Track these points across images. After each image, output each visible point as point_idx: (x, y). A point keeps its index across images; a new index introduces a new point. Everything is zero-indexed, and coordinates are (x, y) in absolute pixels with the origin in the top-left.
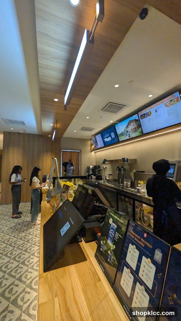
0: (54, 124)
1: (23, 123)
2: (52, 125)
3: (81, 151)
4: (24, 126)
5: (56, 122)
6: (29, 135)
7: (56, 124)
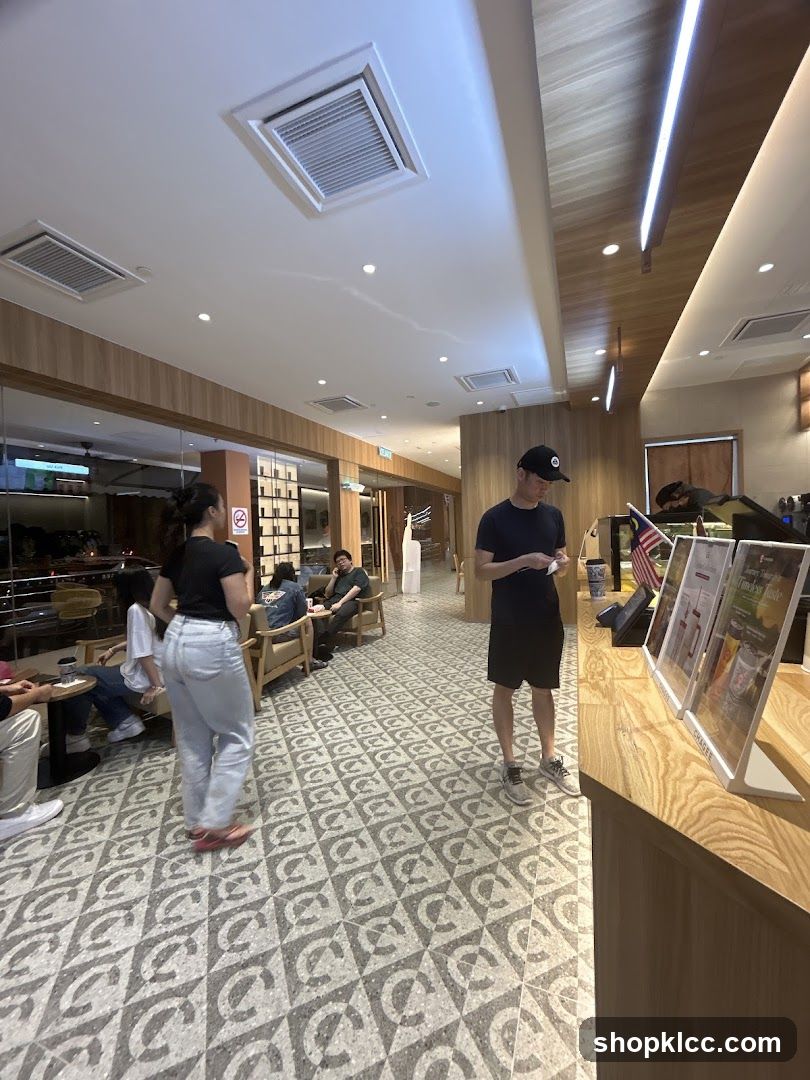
0: (609, 348)
1: (509, 375)
2: (604, 351)
3: (738, 435)
4: (513, 383)
5: (616, 335)
6: (527, 411)
7: (617, 344)
